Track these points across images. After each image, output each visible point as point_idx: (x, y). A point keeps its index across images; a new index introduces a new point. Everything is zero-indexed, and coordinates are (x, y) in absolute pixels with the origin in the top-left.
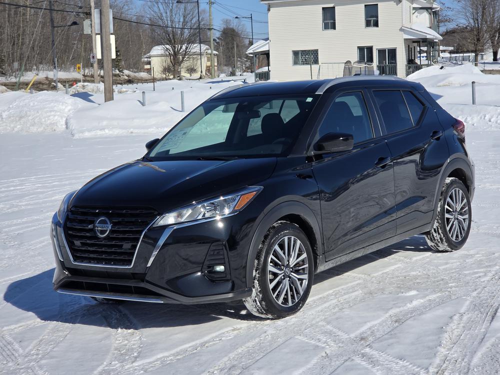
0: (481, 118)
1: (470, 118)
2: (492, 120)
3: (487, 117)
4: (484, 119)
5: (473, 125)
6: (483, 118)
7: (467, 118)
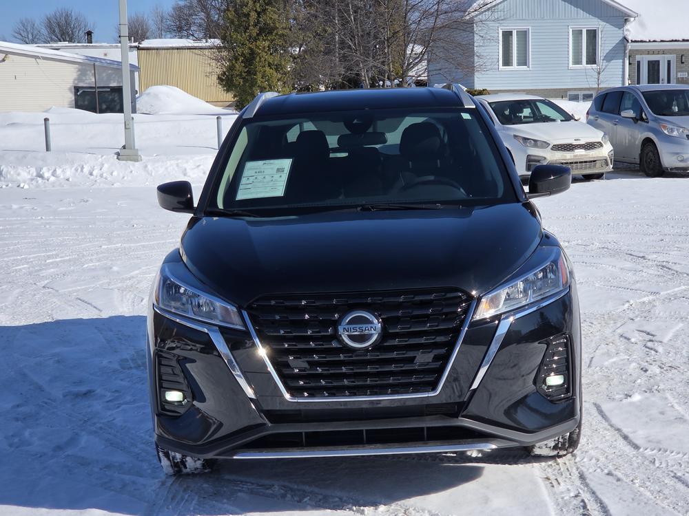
0: (76, 170)
1: (61, 170)
2: (95, 173)
3: (86, 170)
4: (82, 171)
5: (68, 180)
6: (80, 169)
7: (55, 170)
